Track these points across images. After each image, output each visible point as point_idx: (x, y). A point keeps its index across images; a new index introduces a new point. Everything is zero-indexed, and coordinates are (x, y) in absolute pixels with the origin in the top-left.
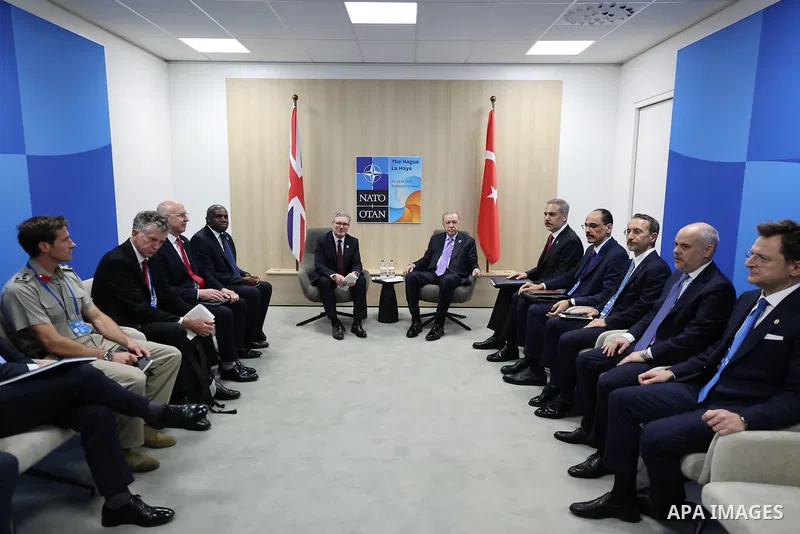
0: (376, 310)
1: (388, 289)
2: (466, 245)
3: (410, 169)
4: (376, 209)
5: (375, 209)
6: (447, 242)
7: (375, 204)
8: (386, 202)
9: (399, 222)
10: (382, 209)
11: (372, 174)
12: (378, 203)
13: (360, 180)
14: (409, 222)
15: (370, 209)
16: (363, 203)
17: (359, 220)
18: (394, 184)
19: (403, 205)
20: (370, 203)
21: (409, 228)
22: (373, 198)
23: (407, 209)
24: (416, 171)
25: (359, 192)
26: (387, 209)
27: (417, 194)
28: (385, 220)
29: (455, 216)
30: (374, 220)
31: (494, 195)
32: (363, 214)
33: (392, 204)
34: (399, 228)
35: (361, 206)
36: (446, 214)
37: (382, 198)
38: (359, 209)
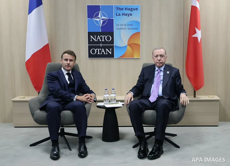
0: (100, 130)
1: (110, 113)
2: (173, 75)
3: (131, 15)
4: (105, 48)
5: (102, 47)
6: (156, 72)
7: (103, 43)
8: (112, 42)
9: (122, 57)
10: (109, 48)
11: (100, 19)
12: (105, 42)
13: (90, 24)
14: (131, 57)
15: (99, 47)
16: (94, 42)
17: (90, 56)
18: (119, 27)
19: (126, 44)
20: (99, 42)
21: (131, 62)
22: (101, 38)
23: (128, 47)
24: (136, 17)
25: (90, 34)
26: (112, 47)
27: (137, 35)
28: (112, 56)
29: (162, 51)
30: (103, 56)
31: (199, 34)
32: (93, 51)
33: (117, 43)
34: (123, 62)
35: (92, 45)
36: (156, 49)
37: (108, 38)
38: (90, 48)
